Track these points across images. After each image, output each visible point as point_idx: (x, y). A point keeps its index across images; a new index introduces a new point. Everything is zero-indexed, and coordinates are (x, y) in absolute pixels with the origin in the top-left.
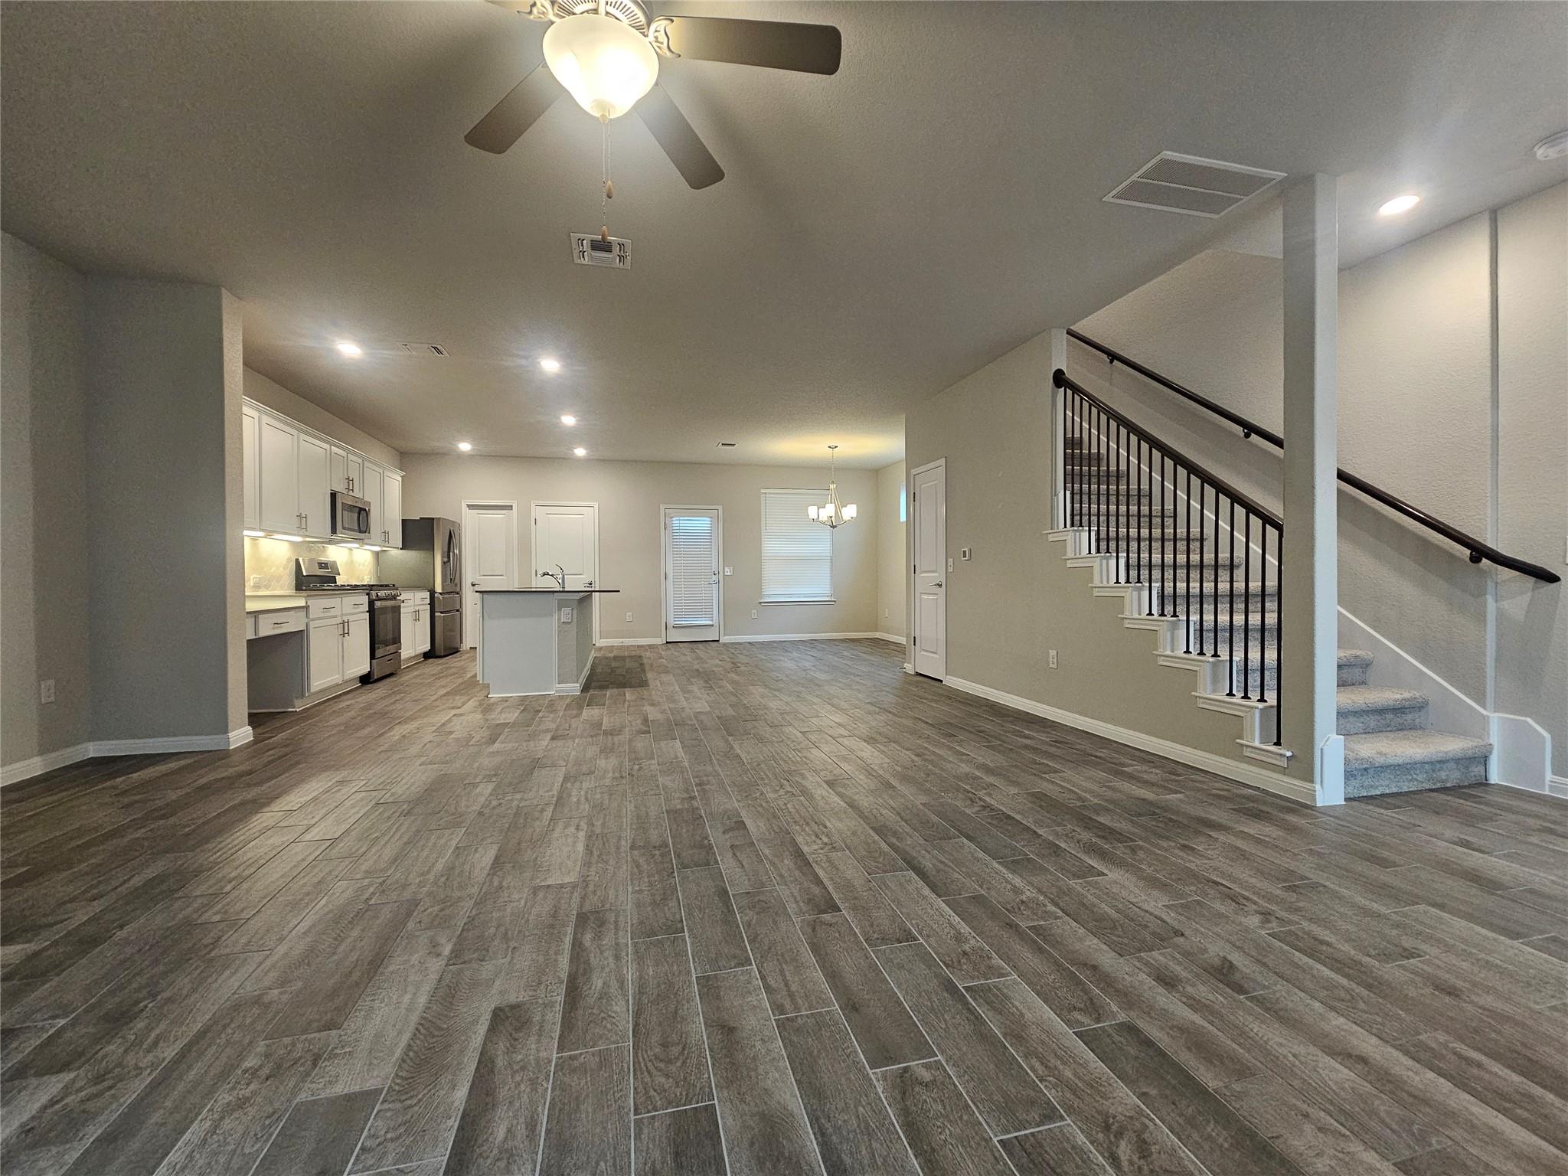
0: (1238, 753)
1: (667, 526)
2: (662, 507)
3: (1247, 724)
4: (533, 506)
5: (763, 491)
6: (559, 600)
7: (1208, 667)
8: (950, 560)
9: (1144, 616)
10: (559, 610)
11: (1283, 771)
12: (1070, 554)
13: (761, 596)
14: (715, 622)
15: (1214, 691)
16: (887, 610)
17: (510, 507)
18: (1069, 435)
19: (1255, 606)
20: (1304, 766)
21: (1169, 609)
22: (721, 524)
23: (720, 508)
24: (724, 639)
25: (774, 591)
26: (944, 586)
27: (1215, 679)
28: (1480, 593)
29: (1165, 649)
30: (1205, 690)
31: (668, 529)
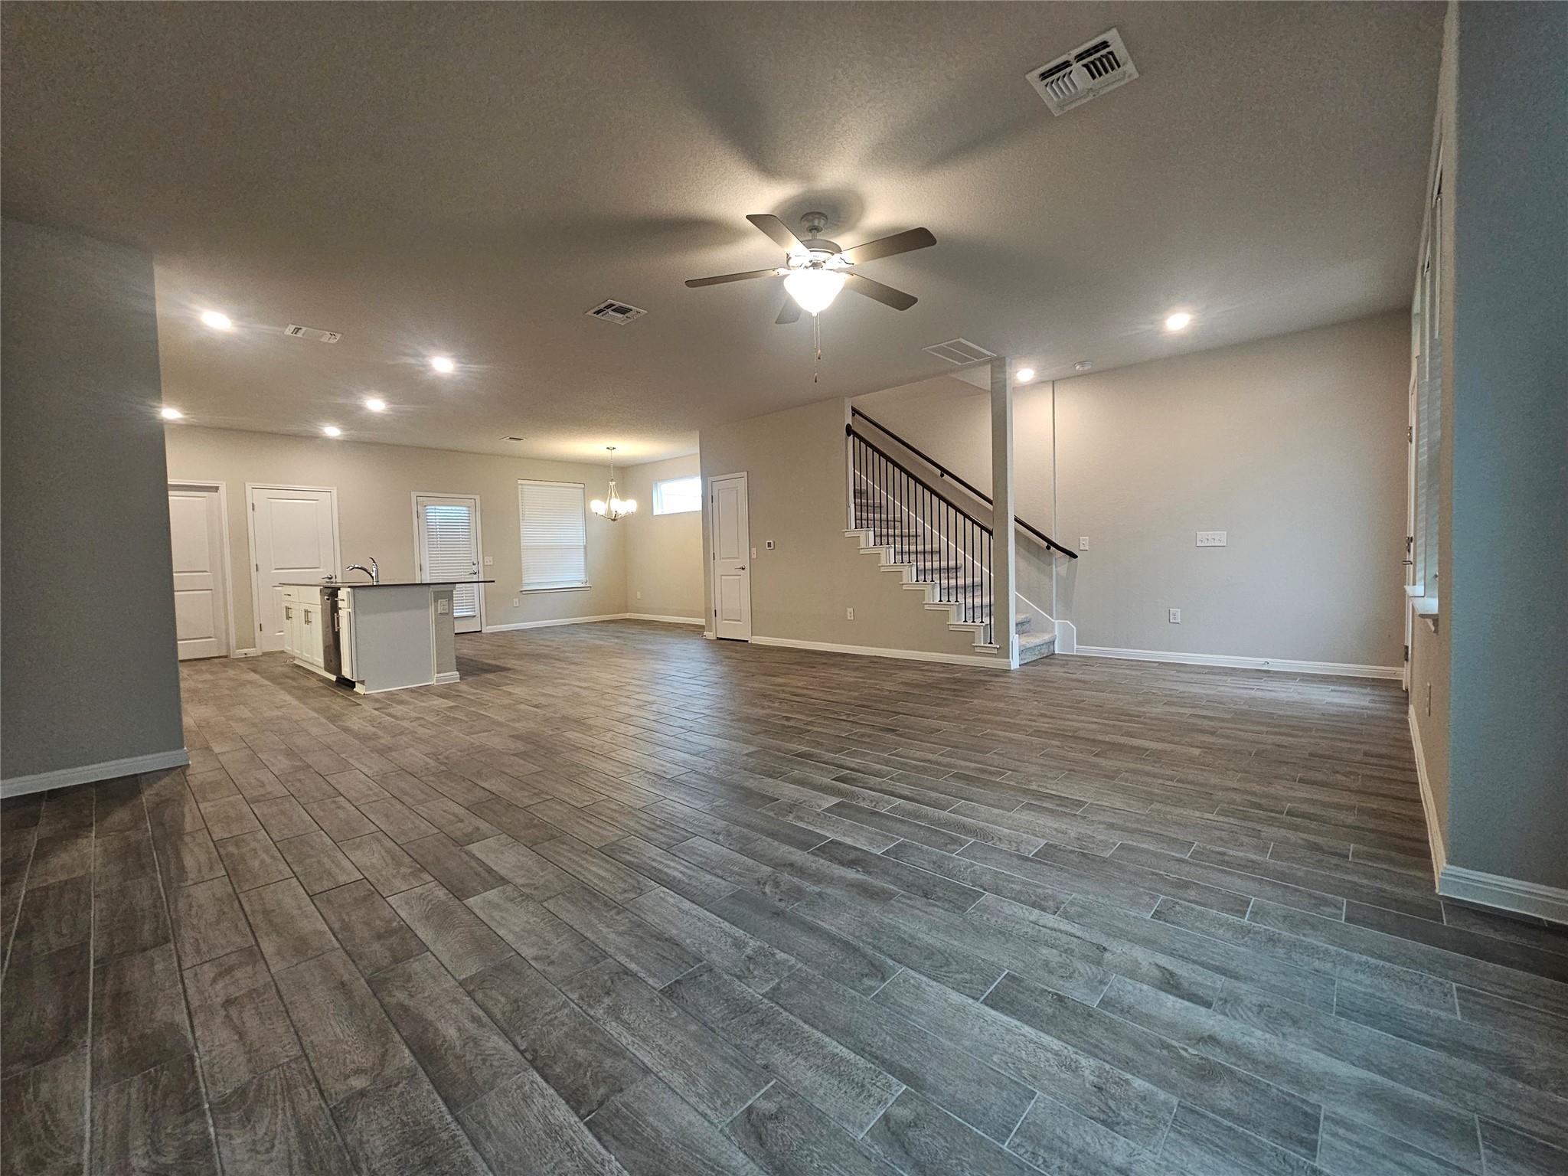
0: (972, 650)
1: (421, 515)
2: (414, 495)
3: (976, 635)
4: (248, 488)
5: (520, 482)
6: (434, 592)
7: (955, 607)
8: (754, 550)
9: (914, 582)
10: (436, 601)
11: (995, 656)
12: (863, 545)
13: (520, 583)
14: (477, 613)
15: (958, 621)
16: (639, 593)
17: (216, 489)
18: (858, 488)
19: (952, 574)
20: (1004, 651)
21: (921, 577)
22: (478, 514)
23: (477, 497)
24: (486, 630)
25: (534, 580)
26: (748, 568)
27: (959, 614)
28: (1050, 564)
29: (929, 599)
30: (954, 620)
31: (421, 517)
